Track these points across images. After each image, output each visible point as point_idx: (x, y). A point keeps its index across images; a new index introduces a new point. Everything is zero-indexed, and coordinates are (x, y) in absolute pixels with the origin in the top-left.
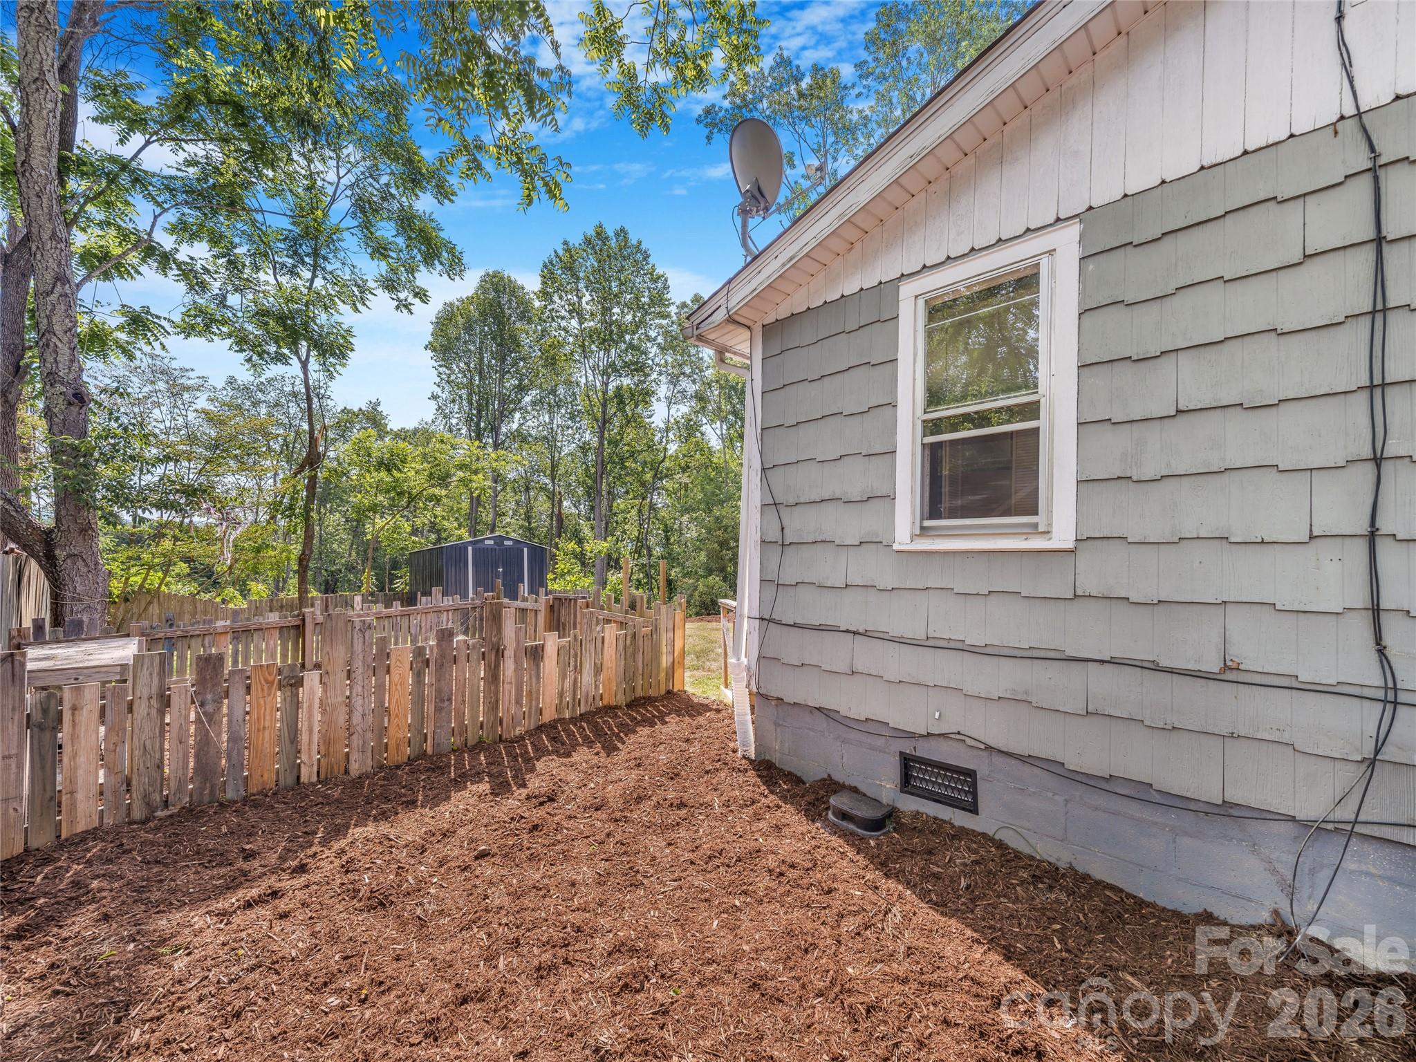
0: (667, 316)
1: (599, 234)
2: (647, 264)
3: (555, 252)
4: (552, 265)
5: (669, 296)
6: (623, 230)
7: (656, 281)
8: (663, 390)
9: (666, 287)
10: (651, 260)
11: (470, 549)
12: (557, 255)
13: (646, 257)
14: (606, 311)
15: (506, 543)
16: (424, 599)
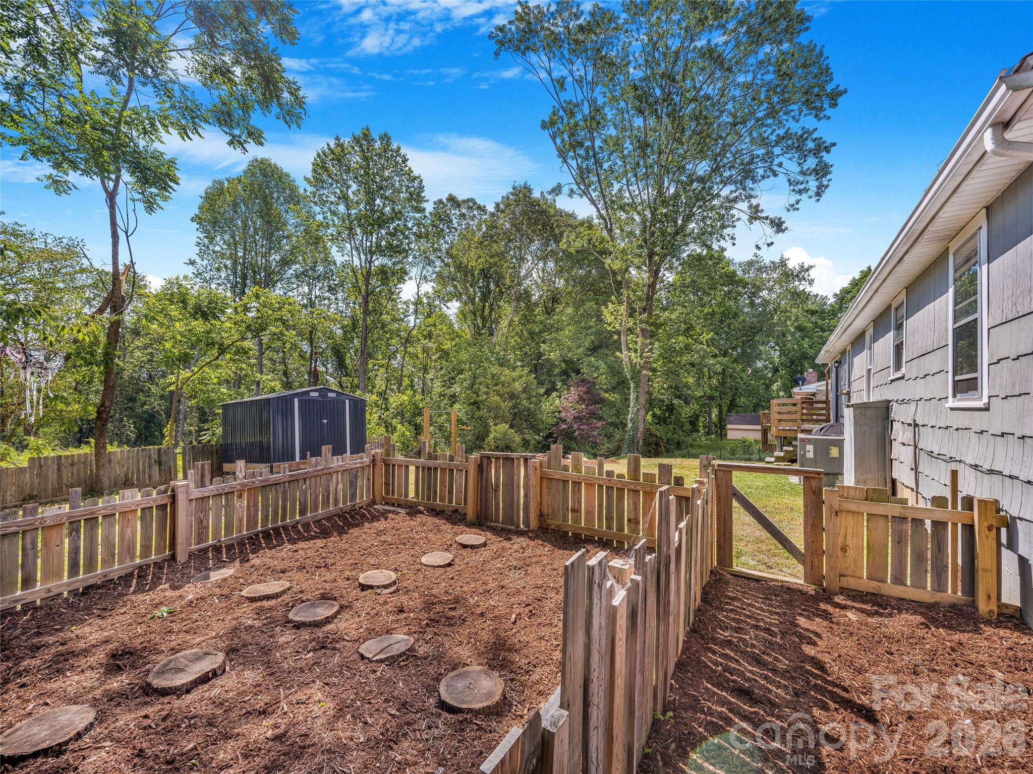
0: (422, 210)
1: (366, 136)
2: (406, 166)
3: (328, 145)
4: (326, 156)
5: (423, 194)
6: (386, 135)
7: (413, 181)
8: (414, 272)
9: (421, 188)
10: (409, 163)
11: (296, 400)
12: (330, 149)
13: (405, 160)
14: (371, 202)
15: (331, 395)
16: (314, 459)
